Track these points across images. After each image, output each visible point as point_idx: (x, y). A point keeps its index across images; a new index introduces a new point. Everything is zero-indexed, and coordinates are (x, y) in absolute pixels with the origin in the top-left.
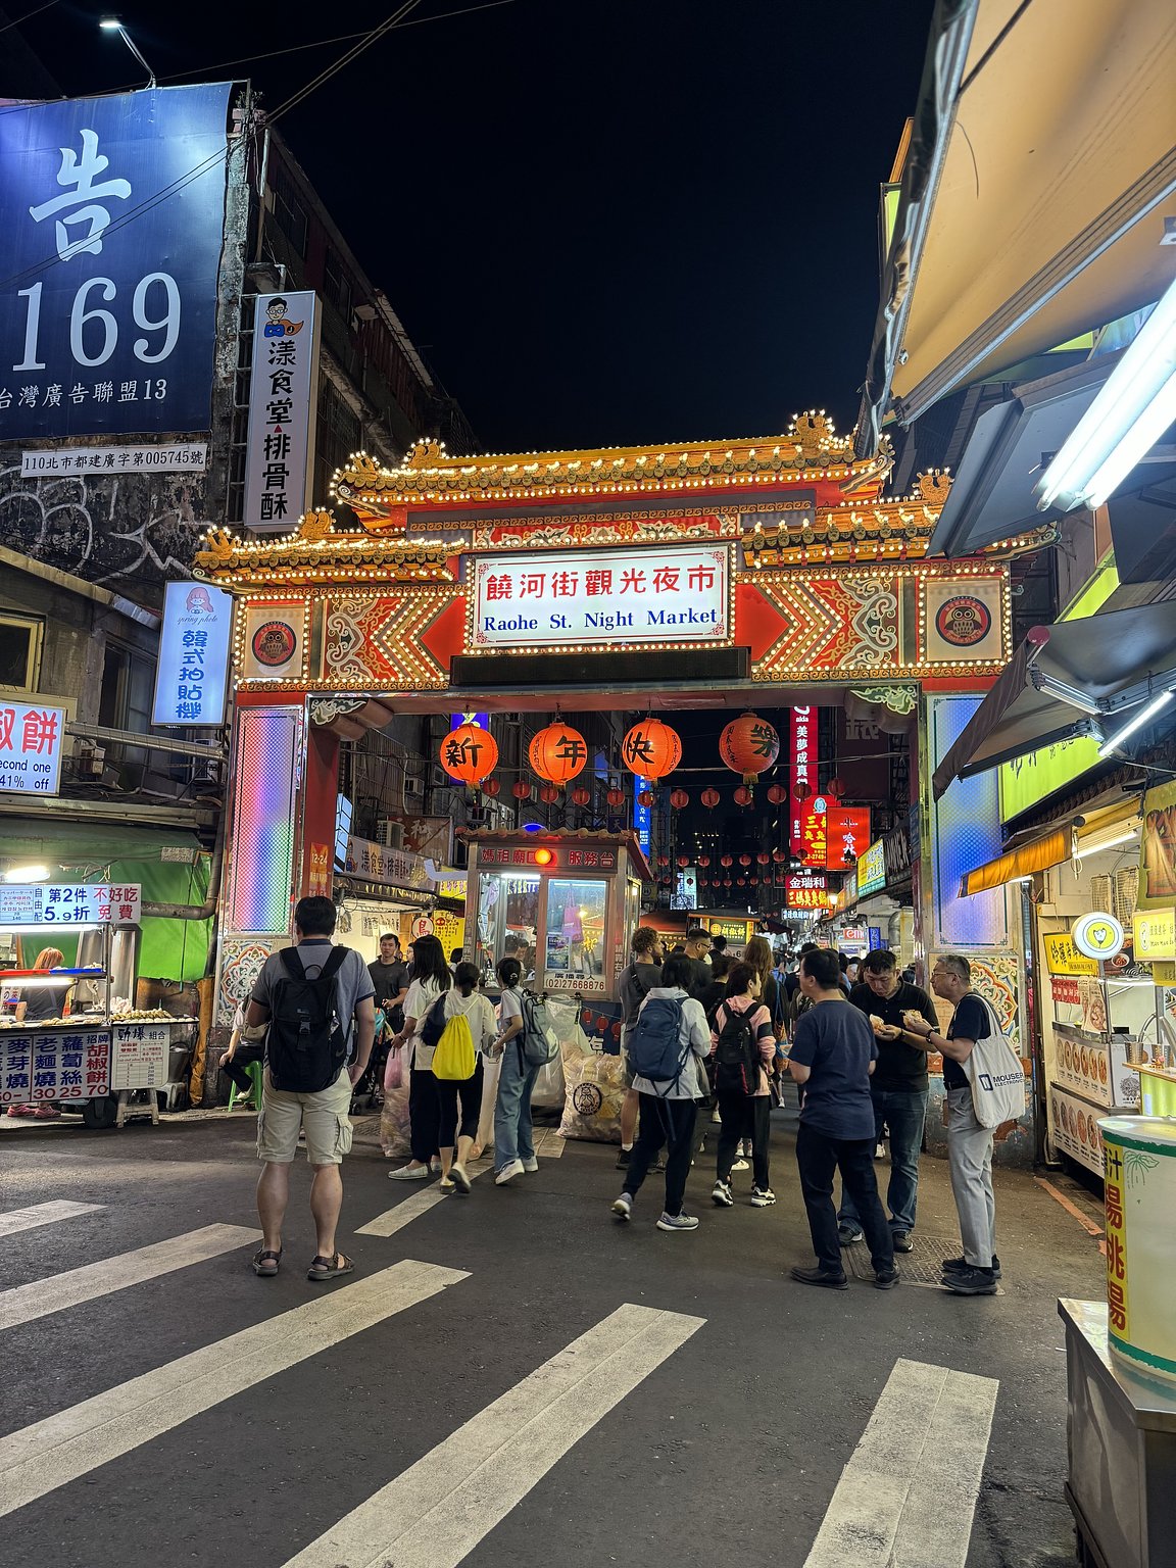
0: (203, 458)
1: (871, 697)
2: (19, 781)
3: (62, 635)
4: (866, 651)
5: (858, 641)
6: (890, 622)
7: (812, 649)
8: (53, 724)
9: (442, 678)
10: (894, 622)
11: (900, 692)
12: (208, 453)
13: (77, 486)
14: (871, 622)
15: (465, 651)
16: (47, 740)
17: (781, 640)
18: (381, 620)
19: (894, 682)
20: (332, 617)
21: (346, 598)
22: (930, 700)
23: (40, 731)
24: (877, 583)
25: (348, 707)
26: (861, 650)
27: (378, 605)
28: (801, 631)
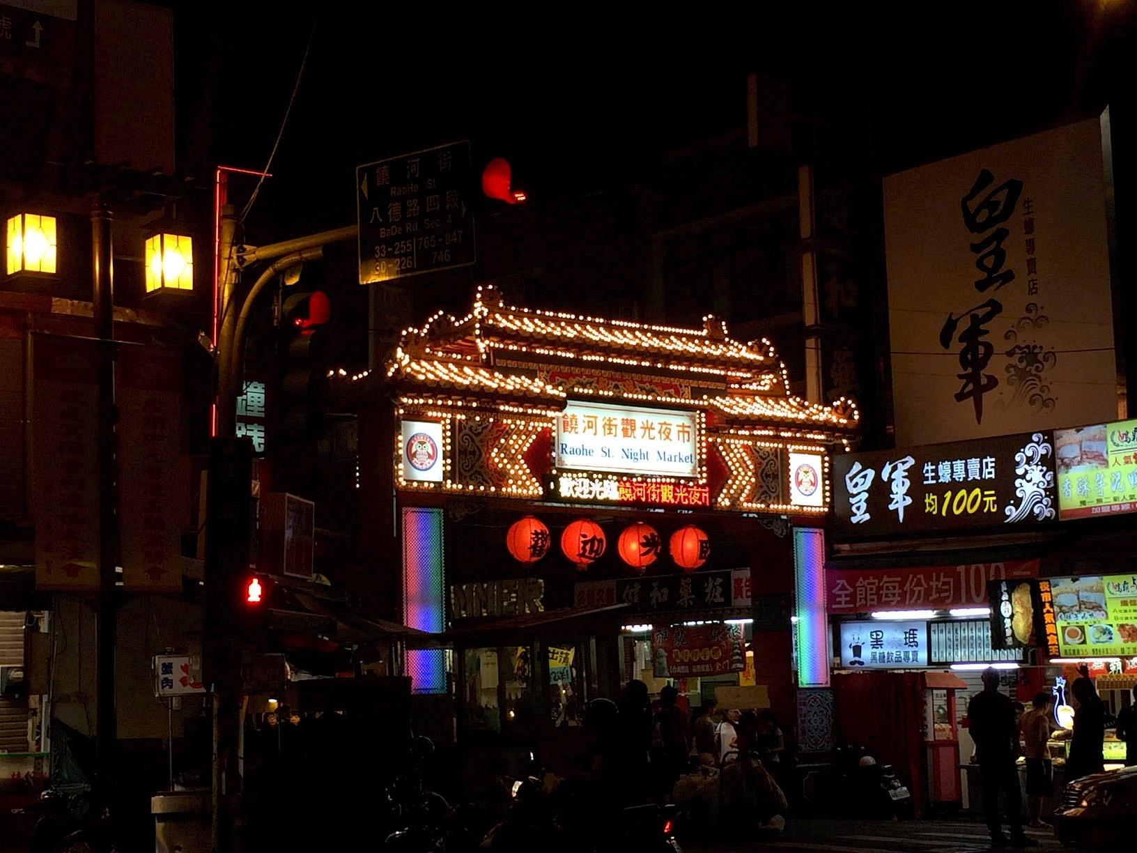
1: (766, 525)
4: (765, 495)
5: (761, 487)
6: (775, 476)
7: (743, 490)
10: (777, 476)
11: (779, 523)
14: (767, 476)
15: (551, 471)
17: (727, 482)
18: (496, 439)
19: (777, 516)
20: (461, 434)
22: (795, 531)
24: (769, 449)
27: (492, 428)
28: (736, 477)
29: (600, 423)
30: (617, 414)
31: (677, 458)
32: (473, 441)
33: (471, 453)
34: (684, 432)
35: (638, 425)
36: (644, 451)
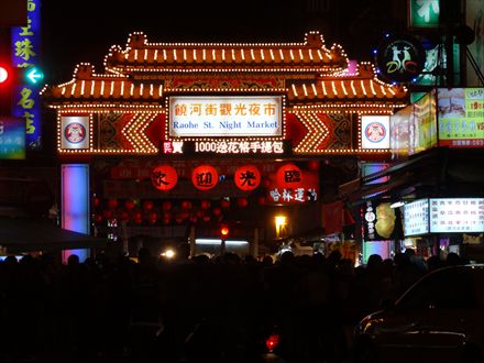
4: (339, 144)
5: (335, 139)
6: (347, 132)
7: (316, 143)
9: (156, 151)
14: (340, 132)
17: (304, 138)
18: (126, 123)
20: (102, 121)
24: (342, 115)
27: (124, 116)
28: (312, 134)
31: (264, 125)
32: (110, 124)
33: (109, 131)
34: (270, 109)
35: (233, 106)
36: (237, 123)
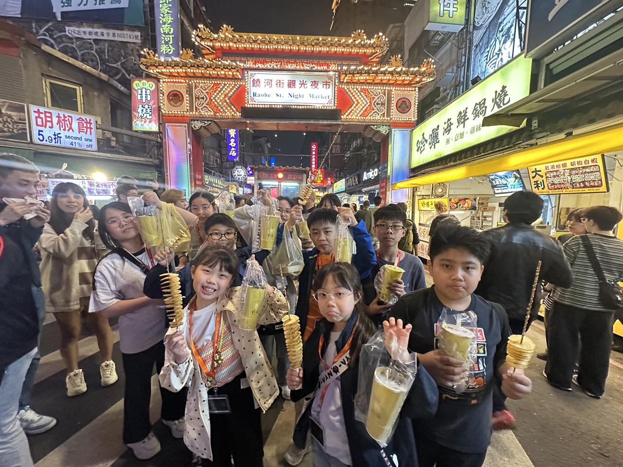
0: (139, 38)
1: (376, 128)
2: (79, 144)
3: (90, 93)
4: (376, 113)
5: (374, 109)
6: (383, 104)
7: (360, 111)
8: (91, 124)
9: (239, 114)
10: (384, 104)
11: (384, 127)
12: (141, 36)
13: (91, 43)
14: (377, 104)
15: (246, 105)
16: (89, 130)
17: (351, 107)
18: (215, 92)
19: (383, 124)
20: (196, 90)
21: (201, 83)
22: (393, 130)
23: (85, 125)
24: (380, 91)
25: (205, 124)
26: (374, 113)
27: (213, 86)
28: (357, 105)
29: (274, 83)
30: (285, 77)
31: (320, 97)
32: (202, 93)
33: (201, 98)
34: (326, 85)
36: (301, 94)
